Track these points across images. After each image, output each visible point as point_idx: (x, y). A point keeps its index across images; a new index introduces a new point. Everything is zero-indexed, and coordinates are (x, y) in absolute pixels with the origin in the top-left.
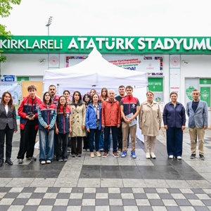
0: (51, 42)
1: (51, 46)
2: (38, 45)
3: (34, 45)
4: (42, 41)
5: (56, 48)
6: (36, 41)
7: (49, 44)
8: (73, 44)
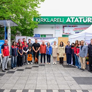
0: (58, 19)
1: (58, 21)
2: (53, 21)
3: (51, 21)
4: (54, 19)
5: (61, 22)
6: (52, 19)
7: (58, 20)
8: (68, 20)
